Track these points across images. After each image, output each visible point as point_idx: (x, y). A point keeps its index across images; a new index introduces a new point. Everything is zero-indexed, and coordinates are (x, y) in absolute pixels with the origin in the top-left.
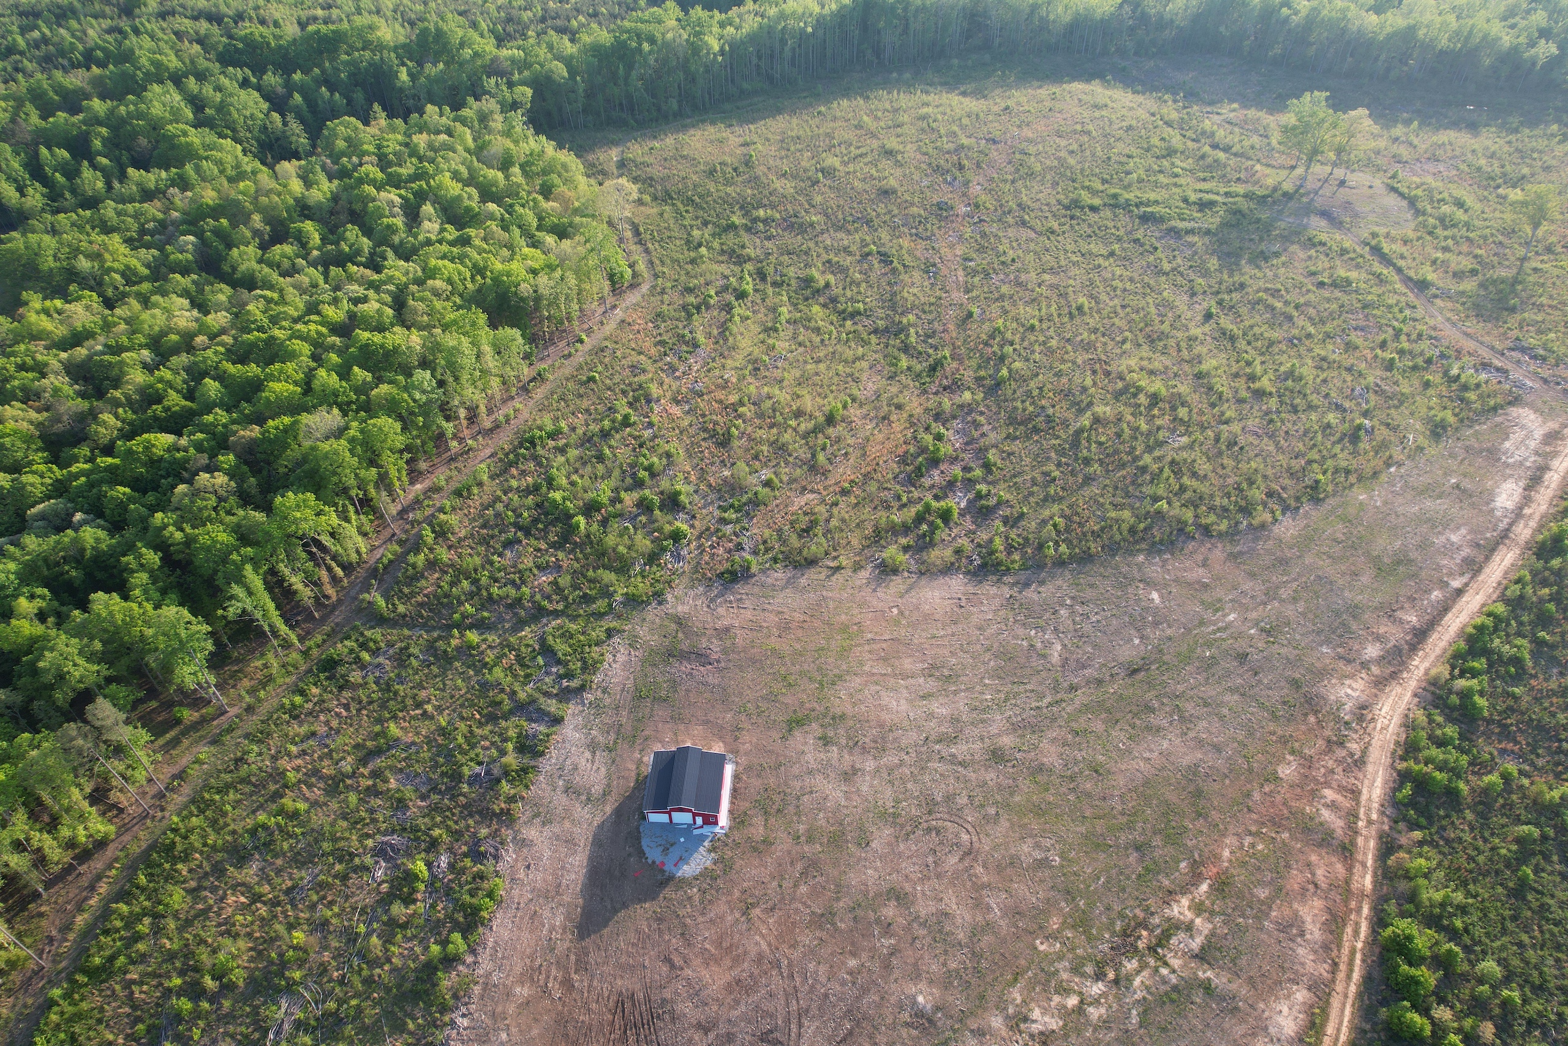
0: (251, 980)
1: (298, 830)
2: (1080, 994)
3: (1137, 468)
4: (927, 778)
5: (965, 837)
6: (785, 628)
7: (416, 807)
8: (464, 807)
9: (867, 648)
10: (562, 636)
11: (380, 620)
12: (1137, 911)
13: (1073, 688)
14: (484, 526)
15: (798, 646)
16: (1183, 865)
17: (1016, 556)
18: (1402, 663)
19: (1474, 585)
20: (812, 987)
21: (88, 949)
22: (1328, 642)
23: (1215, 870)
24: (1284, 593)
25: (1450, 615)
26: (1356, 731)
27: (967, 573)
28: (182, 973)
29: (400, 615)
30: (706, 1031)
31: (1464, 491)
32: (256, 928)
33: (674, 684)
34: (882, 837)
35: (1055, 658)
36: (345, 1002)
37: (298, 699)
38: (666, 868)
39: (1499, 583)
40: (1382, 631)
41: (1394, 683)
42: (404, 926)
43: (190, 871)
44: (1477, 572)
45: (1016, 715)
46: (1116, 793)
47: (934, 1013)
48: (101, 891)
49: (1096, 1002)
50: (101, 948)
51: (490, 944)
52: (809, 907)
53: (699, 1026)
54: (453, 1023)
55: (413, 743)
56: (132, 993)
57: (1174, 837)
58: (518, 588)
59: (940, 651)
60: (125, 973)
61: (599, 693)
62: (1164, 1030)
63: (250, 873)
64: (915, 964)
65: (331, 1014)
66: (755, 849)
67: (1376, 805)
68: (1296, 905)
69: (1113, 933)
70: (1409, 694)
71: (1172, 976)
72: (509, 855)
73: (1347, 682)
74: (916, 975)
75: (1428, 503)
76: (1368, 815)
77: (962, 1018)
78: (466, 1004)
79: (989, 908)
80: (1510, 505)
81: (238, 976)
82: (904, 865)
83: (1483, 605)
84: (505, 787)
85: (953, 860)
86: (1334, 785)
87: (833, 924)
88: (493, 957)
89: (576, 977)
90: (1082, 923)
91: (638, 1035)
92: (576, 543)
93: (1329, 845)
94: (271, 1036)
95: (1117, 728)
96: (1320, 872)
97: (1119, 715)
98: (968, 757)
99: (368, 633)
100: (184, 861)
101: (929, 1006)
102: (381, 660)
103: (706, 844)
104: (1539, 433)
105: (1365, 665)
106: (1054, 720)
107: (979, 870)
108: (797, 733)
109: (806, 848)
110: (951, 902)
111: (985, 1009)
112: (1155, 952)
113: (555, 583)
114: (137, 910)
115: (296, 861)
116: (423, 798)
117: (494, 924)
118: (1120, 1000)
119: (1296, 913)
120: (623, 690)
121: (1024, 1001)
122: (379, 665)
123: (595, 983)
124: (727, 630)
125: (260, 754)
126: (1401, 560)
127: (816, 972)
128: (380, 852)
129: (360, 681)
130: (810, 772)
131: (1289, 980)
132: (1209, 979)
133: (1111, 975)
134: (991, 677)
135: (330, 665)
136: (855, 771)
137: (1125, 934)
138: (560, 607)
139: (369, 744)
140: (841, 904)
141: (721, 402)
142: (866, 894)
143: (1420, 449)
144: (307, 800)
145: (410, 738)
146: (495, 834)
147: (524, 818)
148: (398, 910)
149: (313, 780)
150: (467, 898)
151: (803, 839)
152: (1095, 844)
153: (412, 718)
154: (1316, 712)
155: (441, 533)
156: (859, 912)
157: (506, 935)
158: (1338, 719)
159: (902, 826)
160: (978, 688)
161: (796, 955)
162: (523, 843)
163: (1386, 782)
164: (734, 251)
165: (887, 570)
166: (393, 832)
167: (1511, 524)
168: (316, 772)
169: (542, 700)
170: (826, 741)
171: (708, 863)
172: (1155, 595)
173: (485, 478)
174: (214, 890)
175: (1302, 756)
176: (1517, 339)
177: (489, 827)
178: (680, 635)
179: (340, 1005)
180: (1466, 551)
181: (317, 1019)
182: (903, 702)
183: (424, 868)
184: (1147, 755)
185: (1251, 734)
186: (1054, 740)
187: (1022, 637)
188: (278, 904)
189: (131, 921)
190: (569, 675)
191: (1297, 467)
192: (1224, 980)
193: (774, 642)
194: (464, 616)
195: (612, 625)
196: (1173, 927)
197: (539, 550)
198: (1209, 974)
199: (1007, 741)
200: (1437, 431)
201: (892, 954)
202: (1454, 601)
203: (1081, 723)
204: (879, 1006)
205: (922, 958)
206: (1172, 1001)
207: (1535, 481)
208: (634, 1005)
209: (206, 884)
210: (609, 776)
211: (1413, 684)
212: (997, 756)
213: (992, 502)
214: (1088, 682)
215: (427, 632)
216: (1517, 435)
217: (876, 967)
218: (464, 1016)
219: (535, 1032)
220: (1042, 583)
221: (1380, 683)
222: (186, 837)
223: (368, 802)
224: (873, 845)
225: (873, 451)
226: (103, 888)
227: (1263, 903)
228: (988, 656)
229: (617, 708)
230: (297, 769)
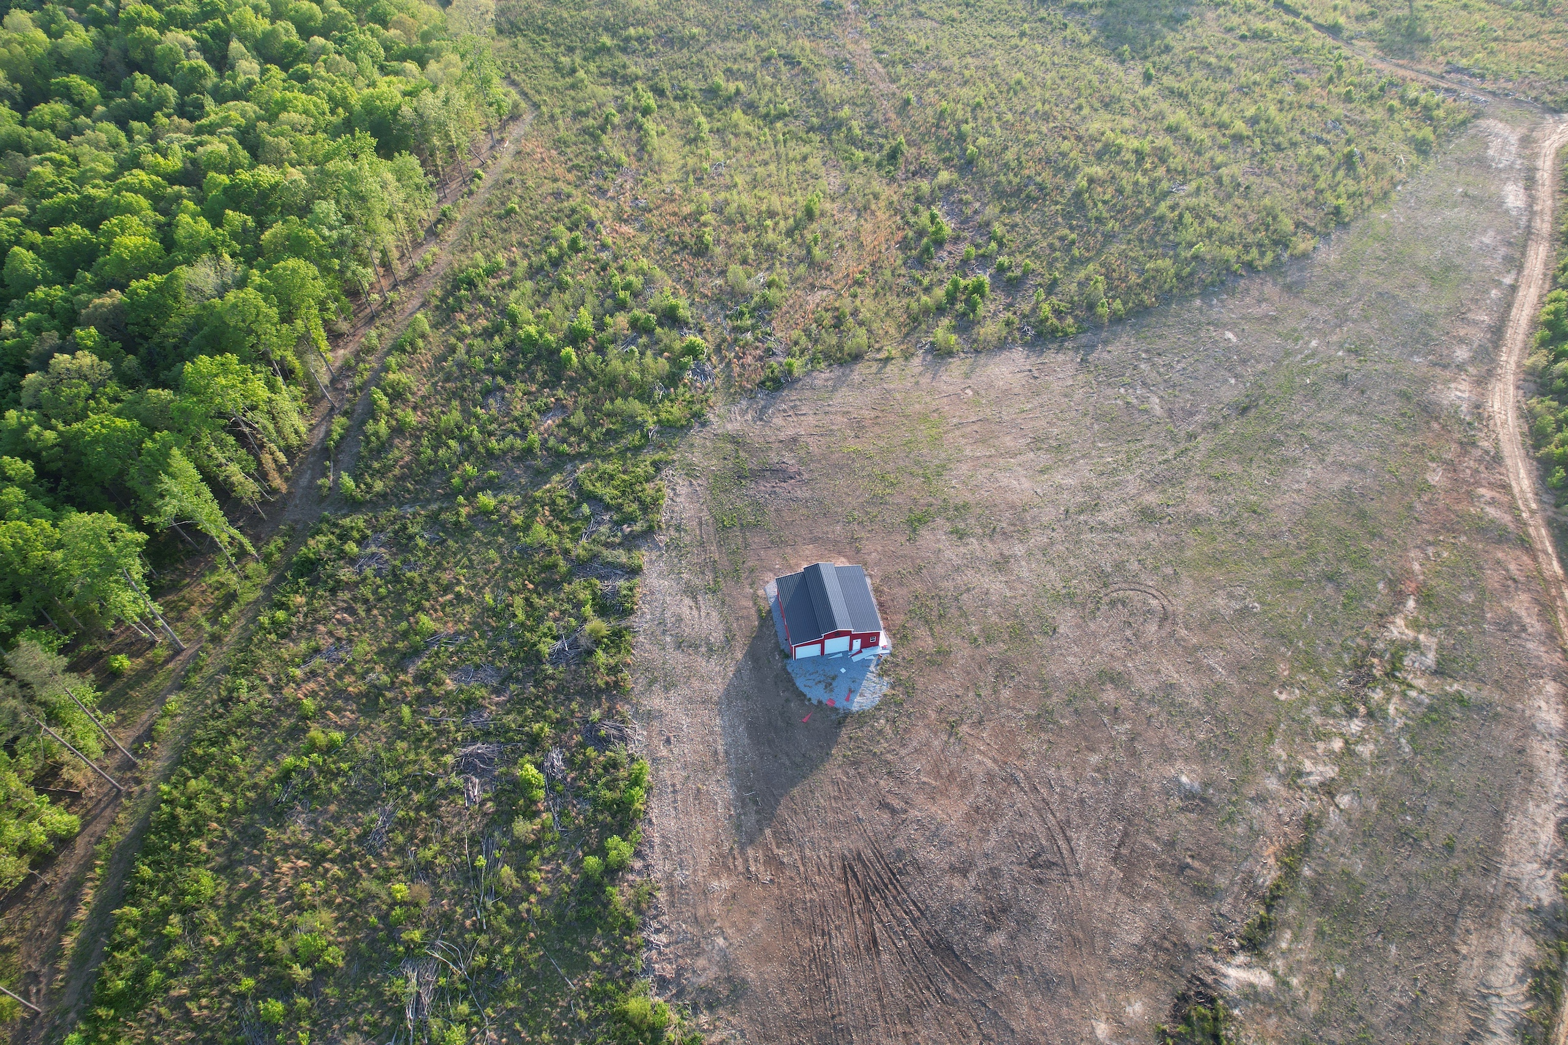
0: (352, 955)
1: (344, 766)
2: (1342, 735)
3: (1154, 219)
4: (1086, 551)
5: (1154, 603)
6: (859, 427)
7: (492, 704)
8: (556, 691)
9: (957, 433)
10: (600, 478)
11: (353, 505)
12: (1359, 640)
13: (1191, 437)
14: (447, 379)
15: (882, 444)
16: (1381, 586)
17: (1070, 320)
18: (1492, 361)
19: (1523, 281)
20: (1062, 795)
21: (99, 974)
22: (1416, 352)
23: (1413, 585)
24: (1353, 313)
25: (1514, 311)
26: (1481, 430)
27: (1025, 345)
28: (251, 971)
29: (378, 494)
30: (964, 873)
31: (1474, 198)
32: (334, 892)
33: (759, 507)
34: (1066, 620)
35: (1158, 411)
36: (494, 952)
37: (281, 615)
38: (837, 705)
39: (1545, 275)
40: (1462, 333)
41: (1493, 380)
42: (536, 845)
43: (211, 845)
44: (1520, 268)
45: (1148, 472)
46: (1284, 529)
47: (1205, 791)
48: (89, 899)
49: (1360, 739)
50: (118, 969)
51: (657, 840)
52: (1021, 710)
53: (953, 869)
54: (648, 944)
55: (458, 633)
56: (188, 1012)
57: (1361, 561)
58: (524, 437)
59: (1037, 424)
60: (167, 991)
61: (672, 532)
62: (1439, 752)
63: (298, 828)
64: (1162, 744)
65: (480, 970)
66: (932, 663)
67: (1530, 495)
68: (1505, 603)
69: (1345, 668)
70: (1511, 388)
71: (1423, 697)
72: (638, 733)
73: (1453, 385)
74: (1169, 757)
75: (1447, 213)
76: (1528, 506)
77: (1236, 787)
78: (655, 917)
79: (1211, 669)
80: (1521, 204)
81: (334, 956)
82: (1103, 644)
83: (1541, 297)
84: (601, 657)
85: (1153, 627)
86: (1484, 482)
87: (1055, 723)
88: (666, 854)
89: (781, 852)
90: (1311, 663)
91: (885, 898)
92: (571, 379)
93: (1508, 540)
94: (409, 1015)
95: (1254, 466)
96: (1512, 567)
97: (1250, 454)
98: (1119, 522)
99: (347, 522)
100: (198, 836)
101: (1196, 785)
102: (373, 549)
103: (872, 668)
104: (1514, 139)
105: (1461, 367)
106: (1188, 470)
107: (1184, 632)
108: (923, 532)
109: (989, 649)
110: (1170, 671)
111: (1255, 774)
112: (1394, 676)
113: (565, 424)
114: (154, 909)
115: (356, 802)
116: (497, 692)
117: (653, 815)
118: (1383, 732)
119: (1508, 610)
120: (700, 524)
121: (1289, 756)
122: (373, 554)
123: (807, 852)
124: (794, 440)
125: (252, 688)
126: (1448, 268)
127: (1060, 778)
128: (466, 767)
129: (357, 578)
130: (957, 569)
131: (1533, 676)
132: (1458, 692)
133: (1362, 710)
134: (1102, 440)
135: (309, 568)
136: (1006, 559)
137: (1357, 666)
138: (584, 447)
139: (400, 645)
140: (1055, 699)
141: (675, 214)
142: (1076, 682)
143: (1415, 167)
144: (340, 728)
145: (451, 628)
146: (609, 714)
147: (638, 688)
148: (522, 828)
149: (340, 702)
150: (608, 794)
151: (981, 640)
152: (1287, 582)
153: (443, 606)
154: (1437, 419)
155: (397, 395)
156: (1078, 705)
157: (672, 825)
158: (1461, 422)
159: (1084, 605)
160: (1094, 453)
161: (1030, 764)
162: (650, 716)
163: (1529, 473)
164: (616, 72)
165: (940, 354)
166: (474, 740)
167: (1530, 221)
168: (341, 693)
169: (606, 552)
170: (961, 535)
171: (886, 690)
172: (1229, 335)
173: (427, 327)
174: (255, 860)
175: (1445, 462)
176: (1448, 63)
177: (600, 706)
178: (742, 454)
179: (491, 957)
180: (1503, 251)
181: (464, 981)
182: (1023, 480)
183: (535, 771)
184: (1296, 486)
185: (1384, 448)
186: (1198, 489)
187: (1115, 398)
188: (353, 857)
189: (151, 926)
190: (630, 519)
191: (1310, 198)
192: (1473, 689)
193: (853, 445)
194: (466, 480)
195: (656, 457)
196: (1399, 650)
197: (529, 393)
198: (1456, 686)
199: (1151, 499)
200: (1422, 148)
201: (1133, 739)
202: (1513, 298)
203: (1217, 469)
204: (1143, 797)
205: (1165, 736)
206: (1434, 721)
207: (1530, 181)
208: (865, 865)
209: (241, 855)
210: (724, 620)
211: (1511, 378)
212: (1147, 515)
213: (1018, 273)
214: (1204, 429)
215: (423, 507)
216: (1495, 144)
217: (1121, 755)
218: (657, 931)
219: (758, 927)
220: (1106, 342)
221: (1482, 381)
222: (189, 807)
223: (427, 713)
224: (1062, 630)
225: (867, 240)
226: (89, 895)
227: (1474, 607)
228: (1088, 421)
229: (702, 544)
230: (313, 694)
